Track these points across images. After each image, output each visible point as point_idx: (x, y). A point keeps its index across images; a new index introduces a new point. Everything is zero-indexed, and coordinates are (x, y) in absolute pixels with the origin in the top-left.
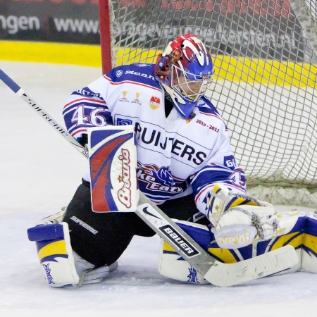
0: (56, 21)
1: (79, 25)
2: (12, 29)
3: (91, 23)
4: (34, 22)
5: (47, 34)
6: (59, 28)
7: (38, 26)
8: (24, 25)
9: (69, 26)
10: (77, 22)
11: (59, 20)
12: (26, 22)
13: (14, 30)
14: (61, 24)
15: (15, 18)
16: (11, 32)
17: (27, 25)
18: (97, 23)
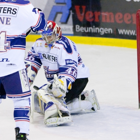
0: (119, 30)
1: (127, 32)
2: (102, 33)
3: (132, 31)
4: (110, 31)
5: (115, 35)
6: (120, 33)
7: (112, 32)
8: (106, 32)
9: (124, 32)
10: (127, 31)
11: (120, 30)
12: (107, 30)
13: (103, 33)
14: (121, 32)
15: (103, 29)
16: (101, 34)
17: (108, 32)
18: (135, 31)
